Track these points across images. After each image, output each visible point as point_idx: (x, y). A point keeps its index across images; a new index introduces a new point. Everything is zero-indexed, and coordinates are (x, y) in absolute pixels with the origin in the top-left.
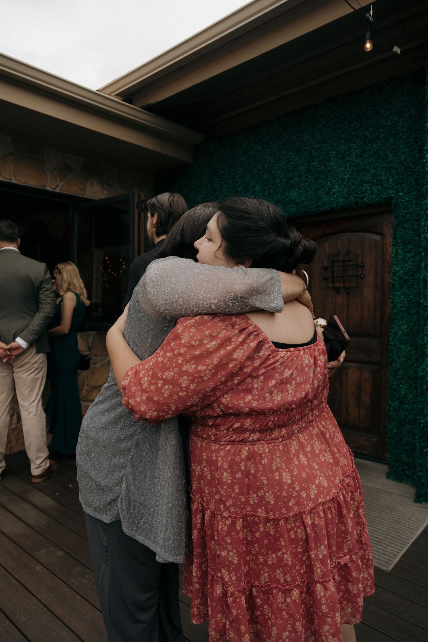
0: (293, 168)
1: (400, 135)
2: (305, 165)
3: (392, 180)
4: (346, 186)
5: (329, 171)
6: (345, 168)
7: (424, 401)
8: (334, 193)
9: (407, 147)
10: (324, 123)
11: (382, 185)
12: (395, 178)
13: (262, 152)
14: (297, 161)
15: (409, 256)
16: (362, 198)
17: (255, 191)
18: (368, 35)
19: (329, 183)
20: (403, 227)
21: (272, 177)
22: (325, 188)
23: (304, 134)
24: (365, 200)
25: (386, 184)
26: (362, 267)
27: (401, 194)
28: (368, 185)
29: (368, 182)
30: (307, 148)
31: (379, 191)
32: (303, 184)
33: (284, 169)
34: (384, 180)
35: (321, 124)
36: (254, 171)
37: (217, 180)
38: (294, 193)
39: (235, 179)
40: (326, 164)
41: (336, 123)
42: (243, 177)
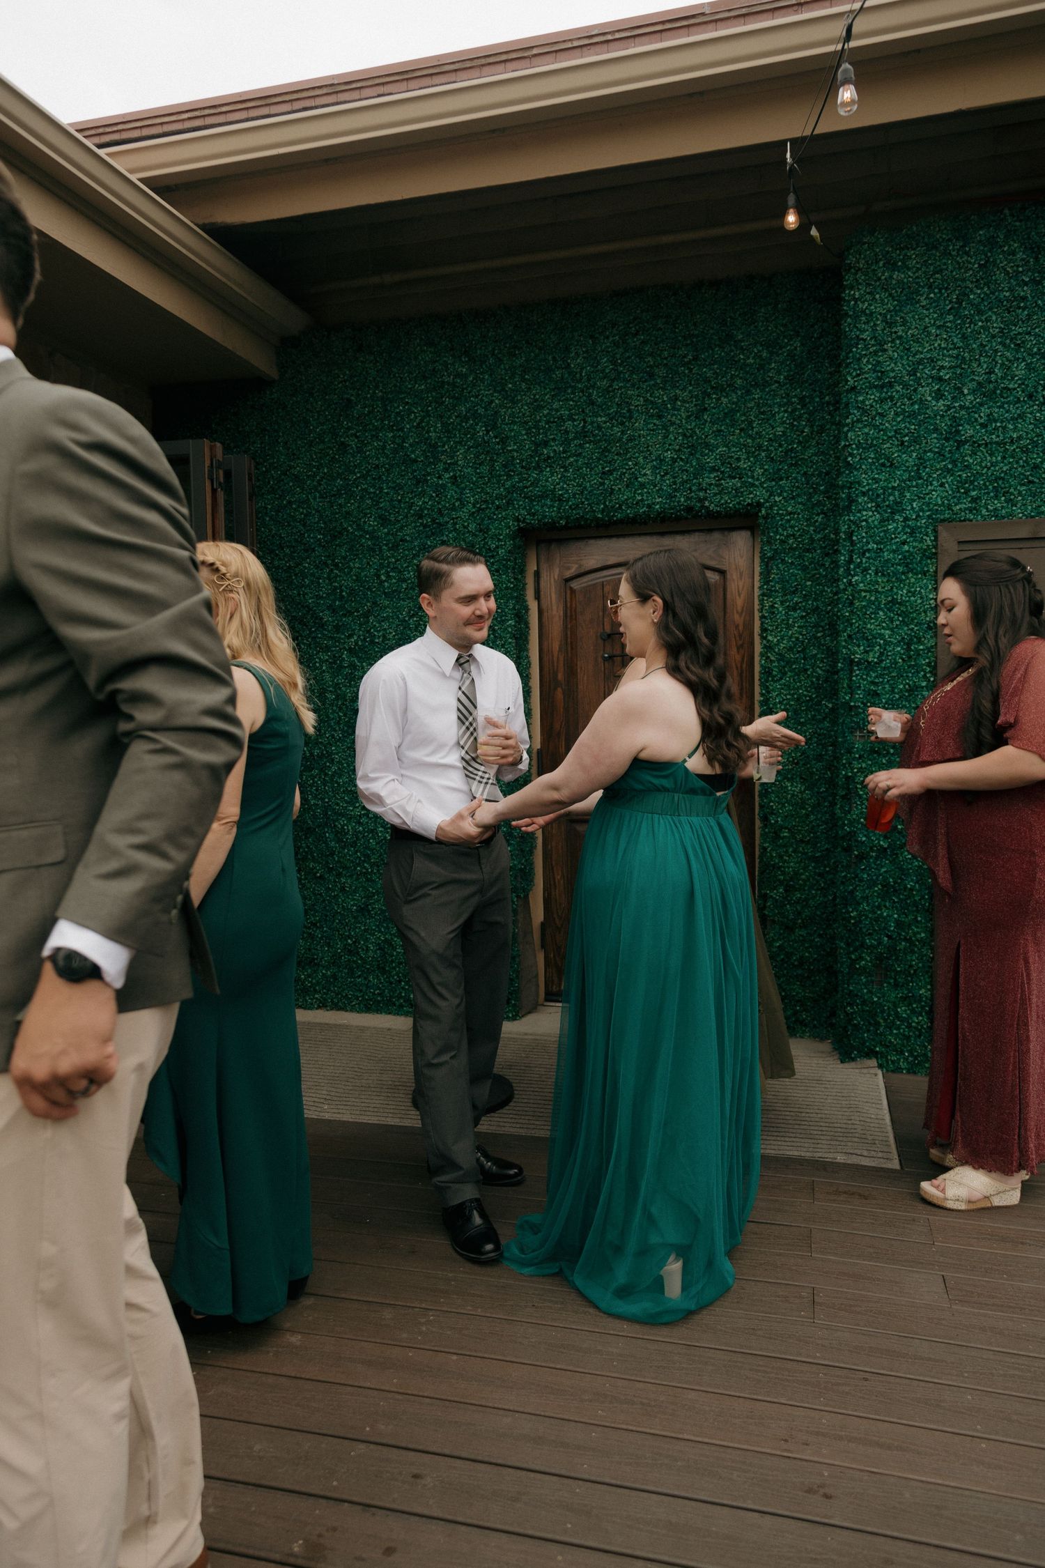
0: (548, 422)
1: (774, 387)
3: (761, 471)
4: (666, 474)
5: (631, 439)
6: (666, 437)
7: (854, 878)
8: (642, 486)
9: (786, 411)
10: (617, 337)
11: (740, 478)
12: (766, 467)
13: (471, 378)
14: (557, 410)
15: (796, 615)
16: (705, 499)
17: (456, 463)
18: (791, 199)
19: (630, 463)
20: (783, 561)
21: (496, 437)
22: (623, 473)
23: (573, 355)
24: (707, 503)
25: (748, 477)
27: (777, 499)
28: (712, 476)
29: (713, 469)
30: (580, 385)
31: (736, 490)
32: (572, 460)
33: (526, 423)
34: (745, 469)
35: (611, 339)
36: (450, 417)
37: (349, 429)
38: (551, 478)
39: (402, 429)
40: (622, 424)
41: (643, 342)
42: (423, 428)
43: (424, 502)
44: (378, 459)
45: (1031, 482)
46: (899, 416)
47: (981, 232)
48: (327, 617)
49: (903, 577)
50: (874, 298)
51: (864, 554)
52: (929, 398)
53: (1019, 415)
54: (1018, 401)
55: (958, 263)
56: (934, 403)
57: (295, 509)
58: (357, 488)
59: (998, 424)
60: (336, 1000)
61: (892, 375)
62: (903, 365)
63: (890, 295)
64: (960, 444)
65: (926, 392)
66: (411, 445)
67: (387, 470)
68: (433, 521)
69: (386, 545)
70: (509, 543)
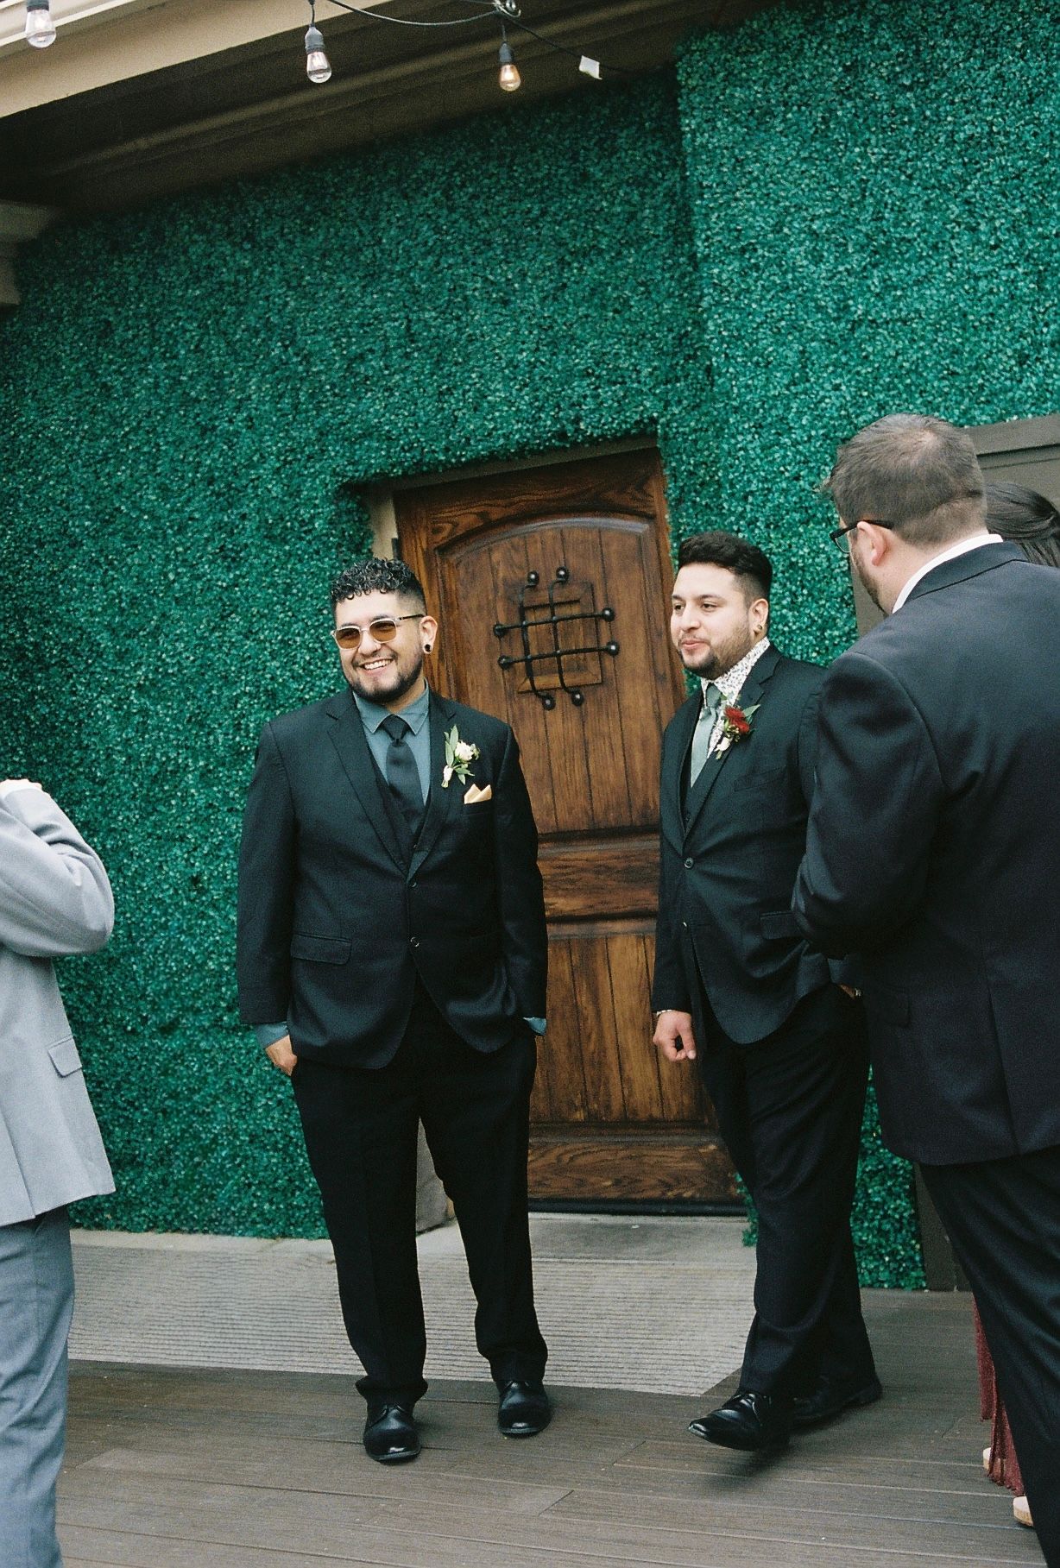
0: (361, 326)
1: (652, 243)
2: (396, 320)
3: (646, 370)
4: (526, 385)
5: (470, 340)
6: (516, 332)
8: (493, 406)
9: (672, 278)
10: (438, 193)
11: (623, 384)
12: (655, 364)
13: (256, 273)
14: (372, 307)
16: (578, 420)
17: (249, 398)
18: (505, 51)
19: (474, 375)
20: (693, 504)
21: (297, 355)
22: (465, 392)
23: (383, 224)
24: (582, 426)
25: (633, 382)
26: (611, 618)
27: (675, 410)
28: (585, 383)
29: (585, 374)
30: (398, 268)
31: (618, 402)
32: (397, 377)
33: (332, 330)
34: (627, 369)
35: (431, 196)
36: (235, 333)
37: (111, 362)
38: (373, 406)
39: (175, 357)
40: (458, 318)
41: (474, 197)
42: (202, 351)
43: (214, 460)
44: (149, 403)
45: (954, 373)
46: (768, 292)
47: (840, 22)
48: (104, 640)
49: (801, 530)
50: (714, 128)
51: (745, 498)
52: (805, 263)
53: (925, 277)
54: (921, 258)
55: (816, 68)
56: (812, 268)
57: (54, 486)
58: (127, 447)
59: (899, 293)
60: (169, 1218)
61: (752, 233)
62: (765, 218)
63: (736, 120)
64: (856, 324)
65: (798, 254)
66: (191, 377)
67: (163, 417)
68: (229, 485)
69: (171, 527)
70: (328, 510)
